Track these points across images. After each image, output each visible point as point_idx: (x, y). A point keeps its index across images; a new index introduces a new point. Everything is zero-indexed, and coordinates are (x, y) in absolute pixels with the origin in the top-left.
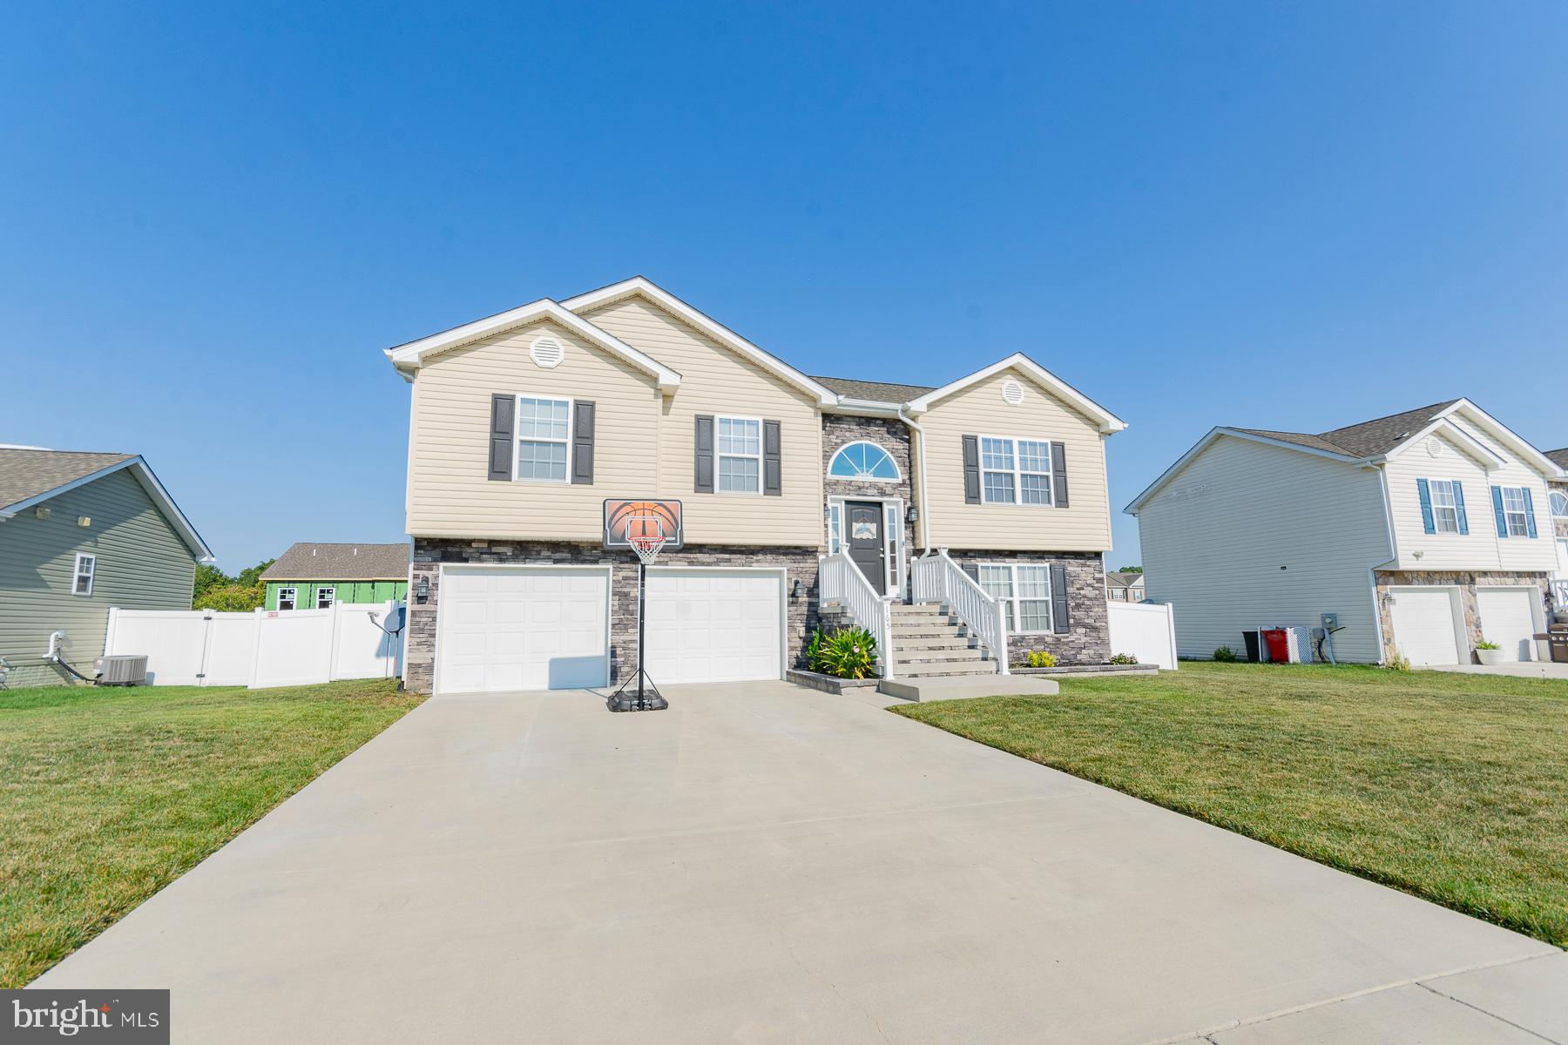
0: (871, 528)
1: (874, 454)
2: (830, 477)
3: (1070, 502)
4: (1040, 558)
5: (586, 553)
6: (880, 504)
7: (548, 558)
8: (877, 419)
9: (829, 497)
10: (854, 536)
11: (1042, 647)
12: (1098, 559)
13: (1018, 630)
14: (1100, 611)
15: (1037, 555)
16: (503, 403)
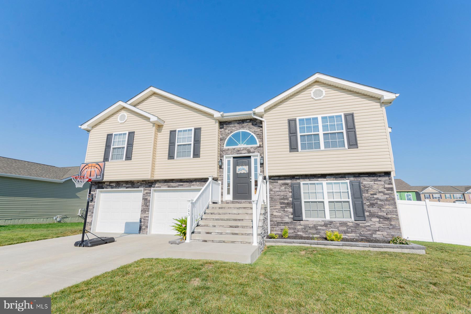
0: (246, 168)
1: (245, 135)
2: (225, 147)
3: (359, 145)
4: (342, 177)
5: (136, 184)
6: (250, 157)
7: (125, 187)
8: (247, 120)
9: (224, 156)
10: (237, 172)
11: (346, 228)
12: (387, 176)
13: (328, 218)
14: (391, 208)
15: (340, 176)
16: (109, 137)
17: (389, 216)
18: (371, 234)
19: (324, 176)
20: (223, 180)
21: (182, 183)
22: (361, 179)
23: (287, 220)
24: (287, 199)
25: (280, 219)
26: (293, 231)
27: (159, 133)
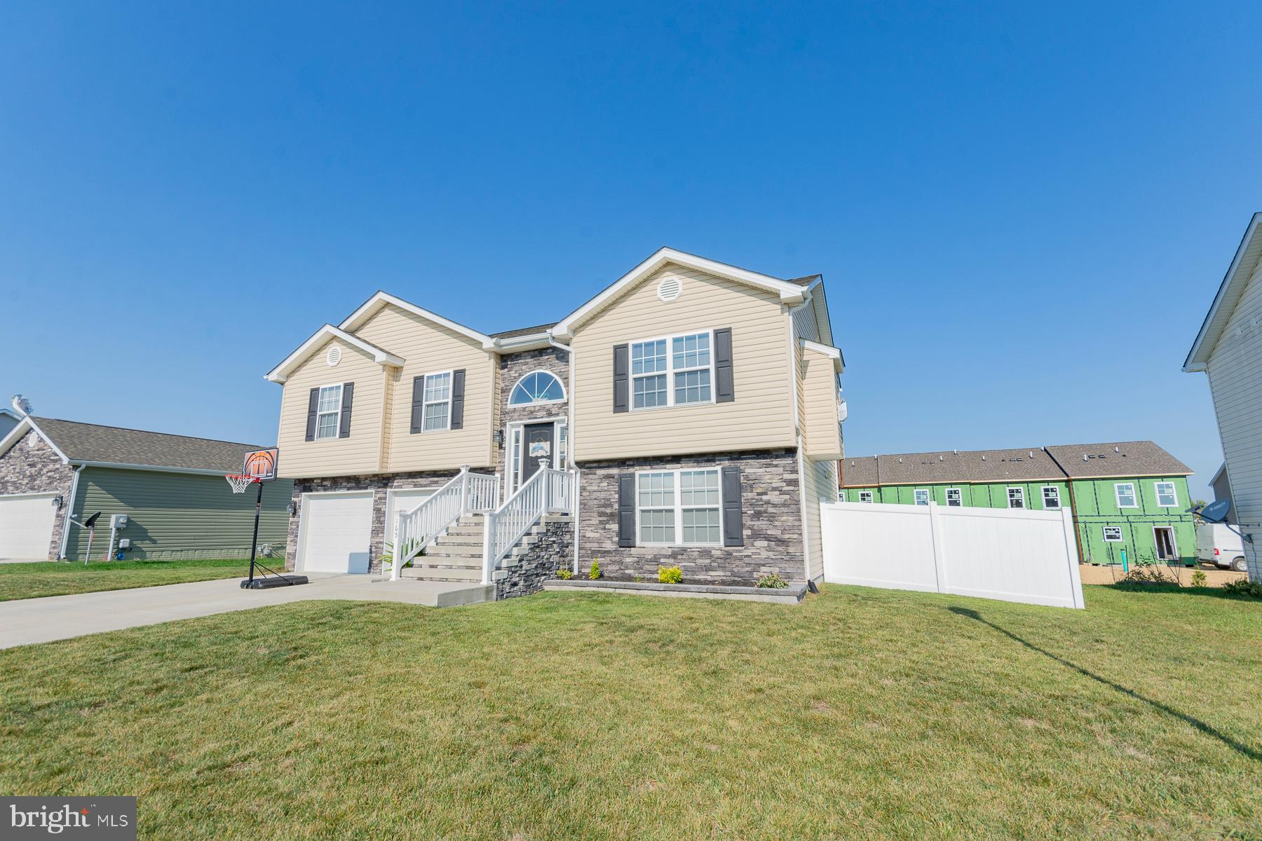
0: (545, 447)
1: (544, 379)
2: (510, 406)
3: (736, 395)
4: (708, 461)
5: (362, 482)
6: (551, 424)
7: (345, 487)
8: (548, 349)
9: (508, 424)
10: (530, 455)
11: (709, 561)
12: (789, 456)
13: (679, 542)
14: (789, 520)
15: (706, 458)
16: (314, 393)
17: (786, 536)
18: (751, 572)
19: (676, 459)
20: (504, 470)
21: (436, 479)
22: (741, 464)
23: (609, 546)
24: (611, 506)
25: (596, 545)
26: (617, 568)
27: (395, 383)
